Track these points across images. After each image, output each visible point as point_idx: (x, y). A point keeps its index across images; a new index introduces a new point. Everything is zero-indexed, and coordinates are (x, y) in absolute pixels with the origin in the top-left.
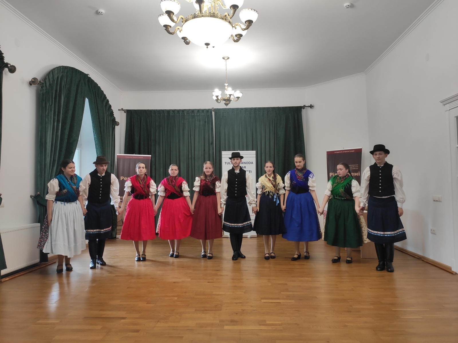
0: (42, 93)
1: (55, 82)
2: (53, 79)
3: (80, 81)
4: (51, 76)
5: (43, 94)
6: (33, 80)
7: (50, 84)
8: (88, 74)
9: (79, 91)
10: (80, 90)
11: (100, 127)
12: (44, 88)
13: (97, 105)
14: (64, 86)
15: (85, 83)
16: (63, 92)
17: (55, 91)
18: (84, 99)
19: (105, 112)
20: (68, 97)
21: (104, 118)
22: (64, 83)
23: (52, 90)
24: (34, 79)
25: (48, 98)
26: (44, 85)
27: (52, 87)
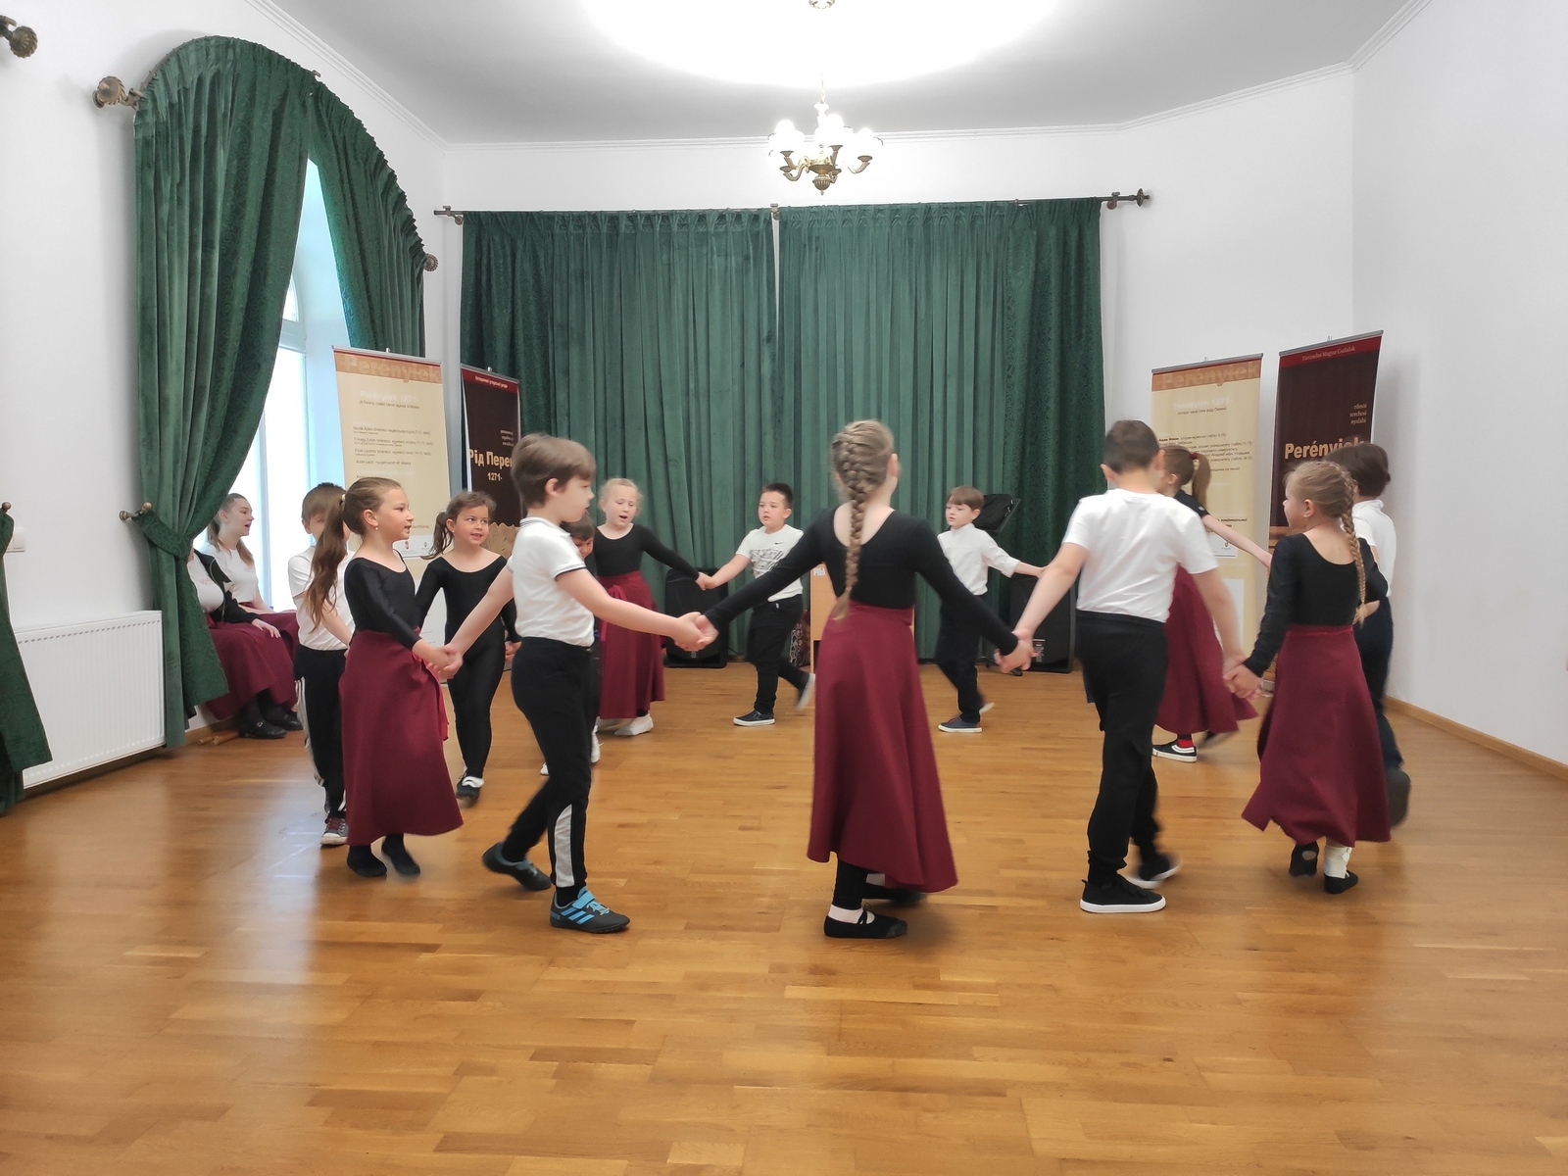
0: (144, 138)
1: (192, 97)
2: (181, 87)
3: (285, 96)
4: (173, 72)
5: (147, 143)
6: (105, 85)
7: (171, 105)
8: (314, 73)
9: (283, 134)
10: (285, 130)
11: (366, 273)
12: (150, 119)
13: (352, 191)
14: (225, 115)
15: (304, 105)
16: (224, 135)
17: (191, 132)
18: (299, 166)
19: (383, 218)
20: (241, 155)
21: (379, 240)
22: (226, 104)
23: (180, 125)
24: (110, 81)
25: (168, 156)
26: (149, 106)
27: (180, 115)
